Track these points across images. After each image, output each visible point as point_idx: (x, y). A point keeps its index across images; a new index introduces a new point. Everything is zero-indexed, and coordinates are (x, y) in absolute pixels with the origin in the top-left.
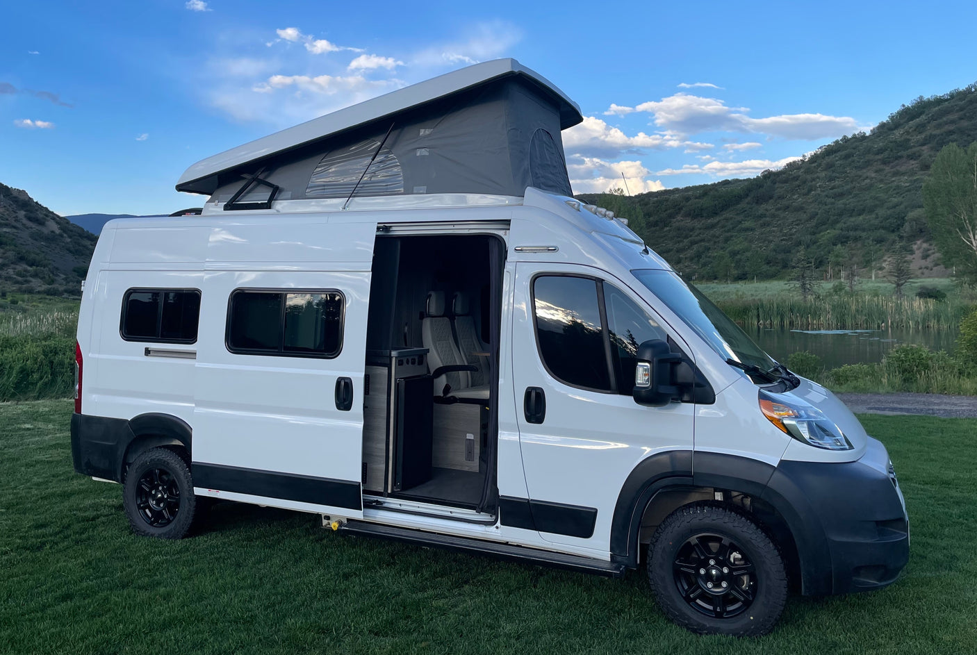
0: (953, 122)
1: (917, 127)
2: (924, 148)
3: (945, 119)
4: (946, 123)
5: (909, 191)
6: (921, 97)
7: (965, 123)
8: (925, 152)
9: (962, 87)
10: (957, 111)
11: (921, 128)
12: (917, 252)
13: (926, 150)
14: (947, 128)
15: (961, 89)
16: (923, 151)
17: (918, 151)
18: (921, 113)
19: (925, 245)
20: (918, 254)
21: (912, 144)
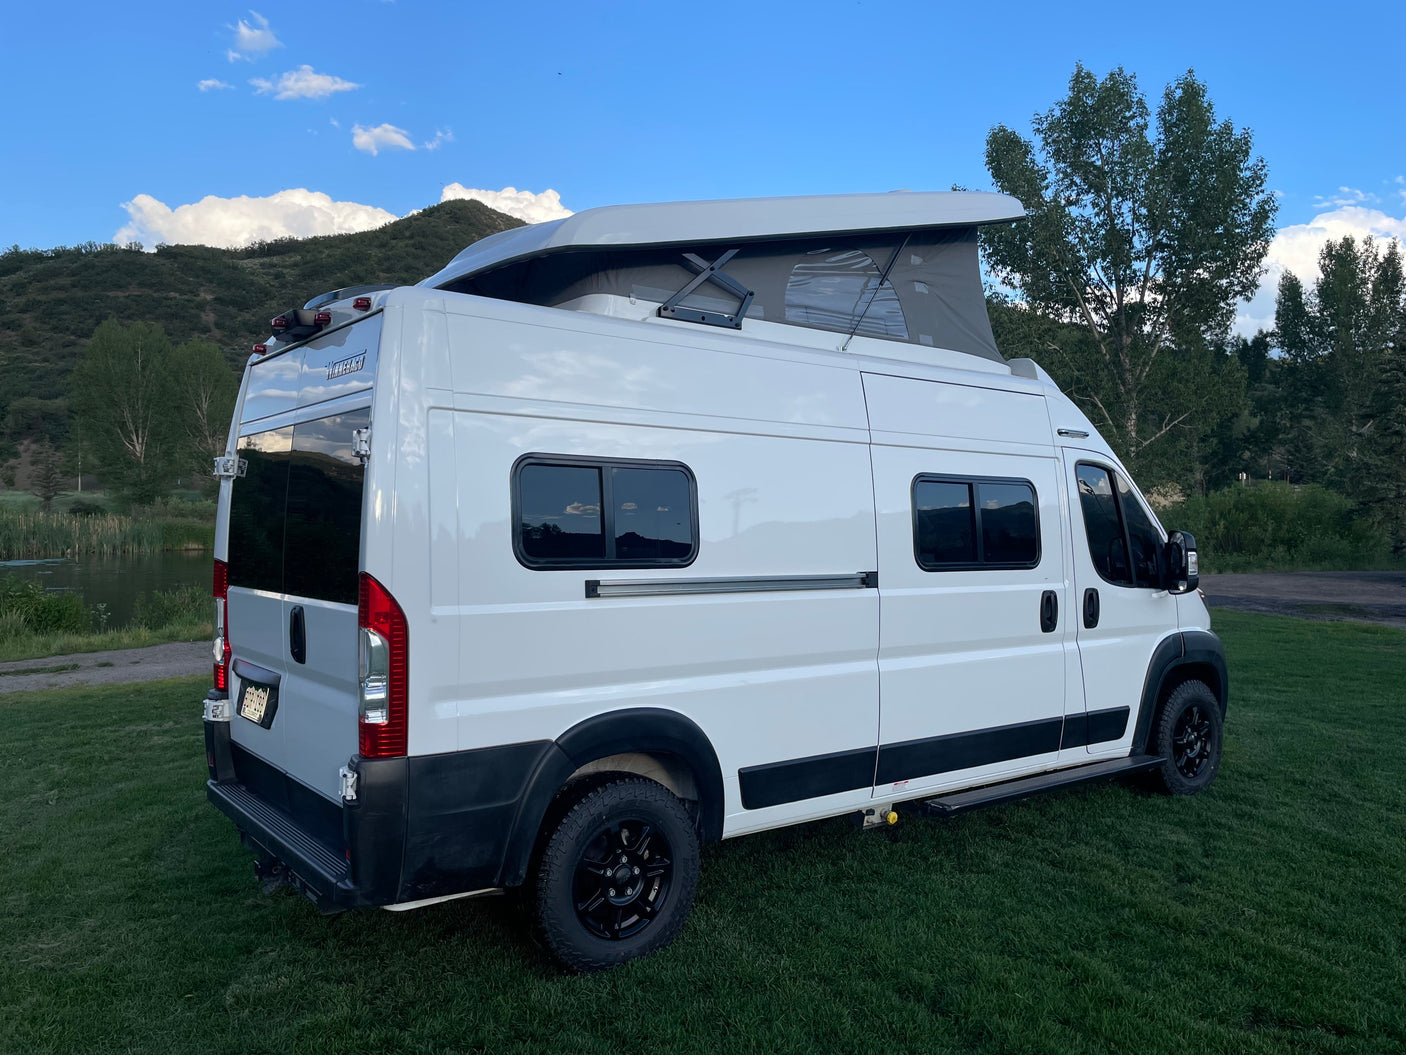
0: (61, 288)
1: (14, 286)
2: (24, 316)
3: (52, 282)
4: (55, 289)
5: (8, 371)
6: (16, 248)
7: (79, 293)
8: (28, 320)
9: (71, 246)
10: (68, 275)
11: (19, 288)
12: (23, 455)
13: (28, 319)
14: (55, 295)
15: (68, 248)
16: (24, 319)
17: (18, 320)
18: (18, 269)
19: (34, 447)
20: (26, 457)
21: (8, 309)
